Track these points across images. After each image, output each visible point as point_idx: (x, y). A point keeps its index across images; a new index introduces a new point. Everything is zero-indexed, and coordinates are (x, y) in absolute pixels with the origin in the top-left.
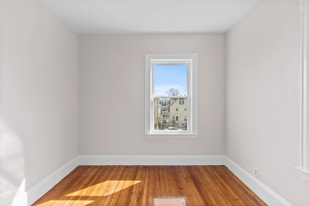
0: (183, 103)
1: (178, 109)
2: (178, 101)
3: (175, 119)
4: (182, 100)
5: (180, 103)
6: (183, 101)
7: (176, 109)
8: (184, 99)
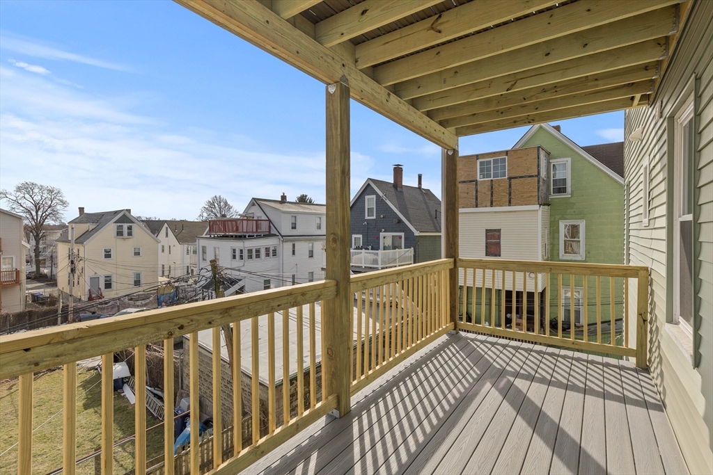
0: (130, 234)
1: (112, 253)
2: (111, 227)
3: (102, 285)
4: (125, 226)
5: (120, 233)
6: (130, 228)
7: (104, 253)
8: (133, 223)
